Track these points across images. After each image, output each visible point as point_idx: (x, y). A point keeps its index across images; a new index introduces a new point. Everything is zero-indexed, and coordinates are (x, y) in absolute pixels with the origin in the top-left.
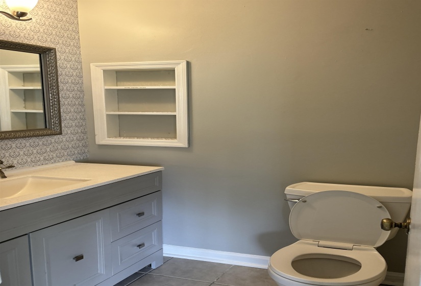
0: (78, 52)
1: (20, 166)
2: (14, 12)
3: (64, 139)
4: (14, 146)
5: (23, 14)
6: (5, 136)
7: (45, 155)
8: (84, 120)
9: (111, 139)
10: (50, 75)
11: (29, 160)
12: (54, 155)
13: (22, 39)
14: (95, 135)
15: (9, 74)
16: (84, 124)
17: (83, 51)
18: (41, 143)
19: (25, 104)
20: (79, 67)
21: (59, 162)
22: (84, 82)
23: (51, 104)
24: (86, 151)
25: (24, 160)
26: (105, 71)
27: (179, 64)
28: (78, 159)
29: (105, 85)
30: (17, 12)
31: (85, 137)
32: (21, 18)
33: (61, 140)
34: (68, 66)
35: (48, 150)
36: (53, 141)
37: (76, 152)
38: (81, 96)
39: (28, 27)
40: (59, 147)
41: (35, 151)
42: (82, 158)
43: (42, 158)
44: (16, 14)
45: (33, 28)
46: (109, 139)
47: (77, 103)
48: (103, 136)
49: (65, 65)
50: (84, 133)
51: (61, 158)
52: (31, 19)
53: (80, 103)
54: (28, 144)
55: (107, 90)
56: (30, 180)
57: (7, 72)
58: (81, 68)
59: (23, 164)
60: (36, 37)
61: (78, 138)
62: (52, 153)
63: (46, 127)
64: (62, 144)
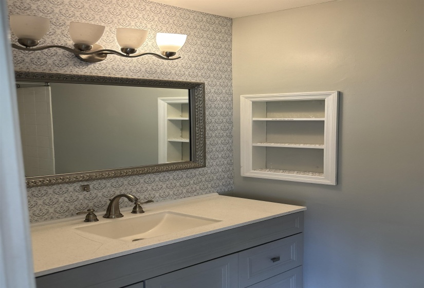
0: (229, 84)
1: (161, 199)
2: (164, 52)
3: (209, 171)
4: (157, 179)
5: (172, 54)
6: (148, 171)
7: (188, 187)
8: (231, 151)
9: (256, 171)
10: (197, 109)
11: (171, 193)
12: (198, 188)
13: (173, 76)
14: (240, 167)
15: (169, 105)
16: (231, 155)
17: (234, 82)
18: (184, 176)
19: (182, 133)
20: (230, 99)
21: (202, 194)
22: (233, 113)
23: (197, 138)
24: (232, 182)
25: (166, 193)
26: (254, 103)
27: (330, 95)
28: (223, 190)
29: (253, 116)
30: (166, 53)
31: (231, 168)
32: (170, 58)
33: (205, 172)
34: (218, 98)
35: (192, 182)
36: (197, 173)
37: (221, 184)
38: (230, 127)
39: (180, 64)
40: (203, 179)
41: (178, 184)
42: (226, 190)
43: (184, 191)
44: (165, 54)
45: (184, 65)
46: (253, 171)
47: (225, 134)
48: (248, 169)
49: (215, 98)
50: (231, 164)
51: (205, 190)
52: (180, 57)
53: (229, 134)
54: (171, 177)
55: (254, 122)
56: (167, 215)
57: (166, 104)
58: (232, 100)
59: (164, 198)
60: (187, 73)
61: (224, 169)
62: (195, 186)
63: (191, 160)
64: (206, 176)
